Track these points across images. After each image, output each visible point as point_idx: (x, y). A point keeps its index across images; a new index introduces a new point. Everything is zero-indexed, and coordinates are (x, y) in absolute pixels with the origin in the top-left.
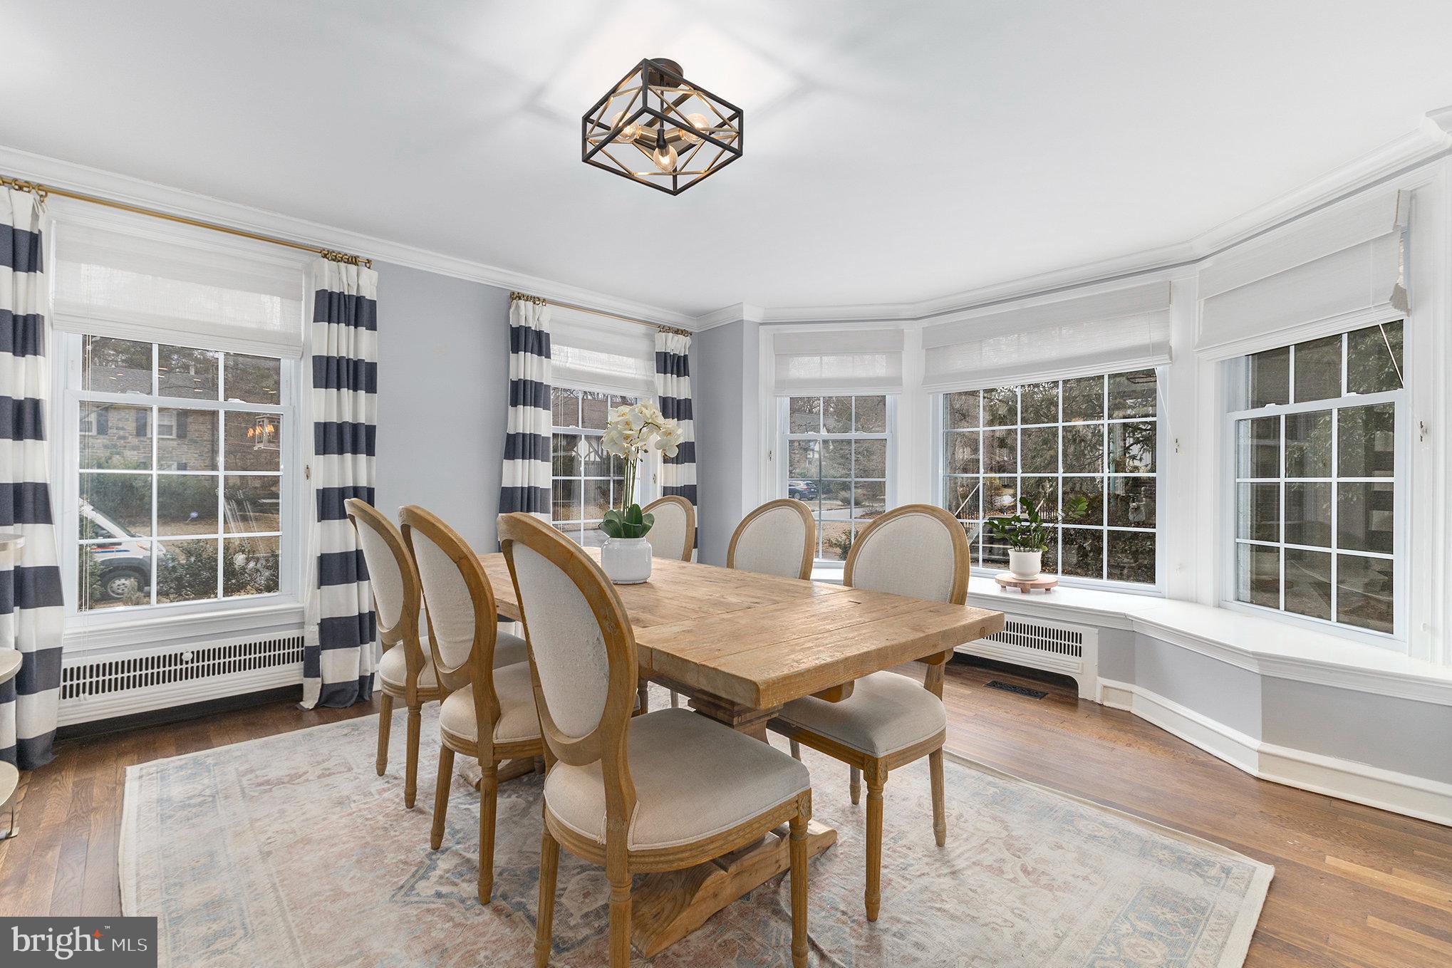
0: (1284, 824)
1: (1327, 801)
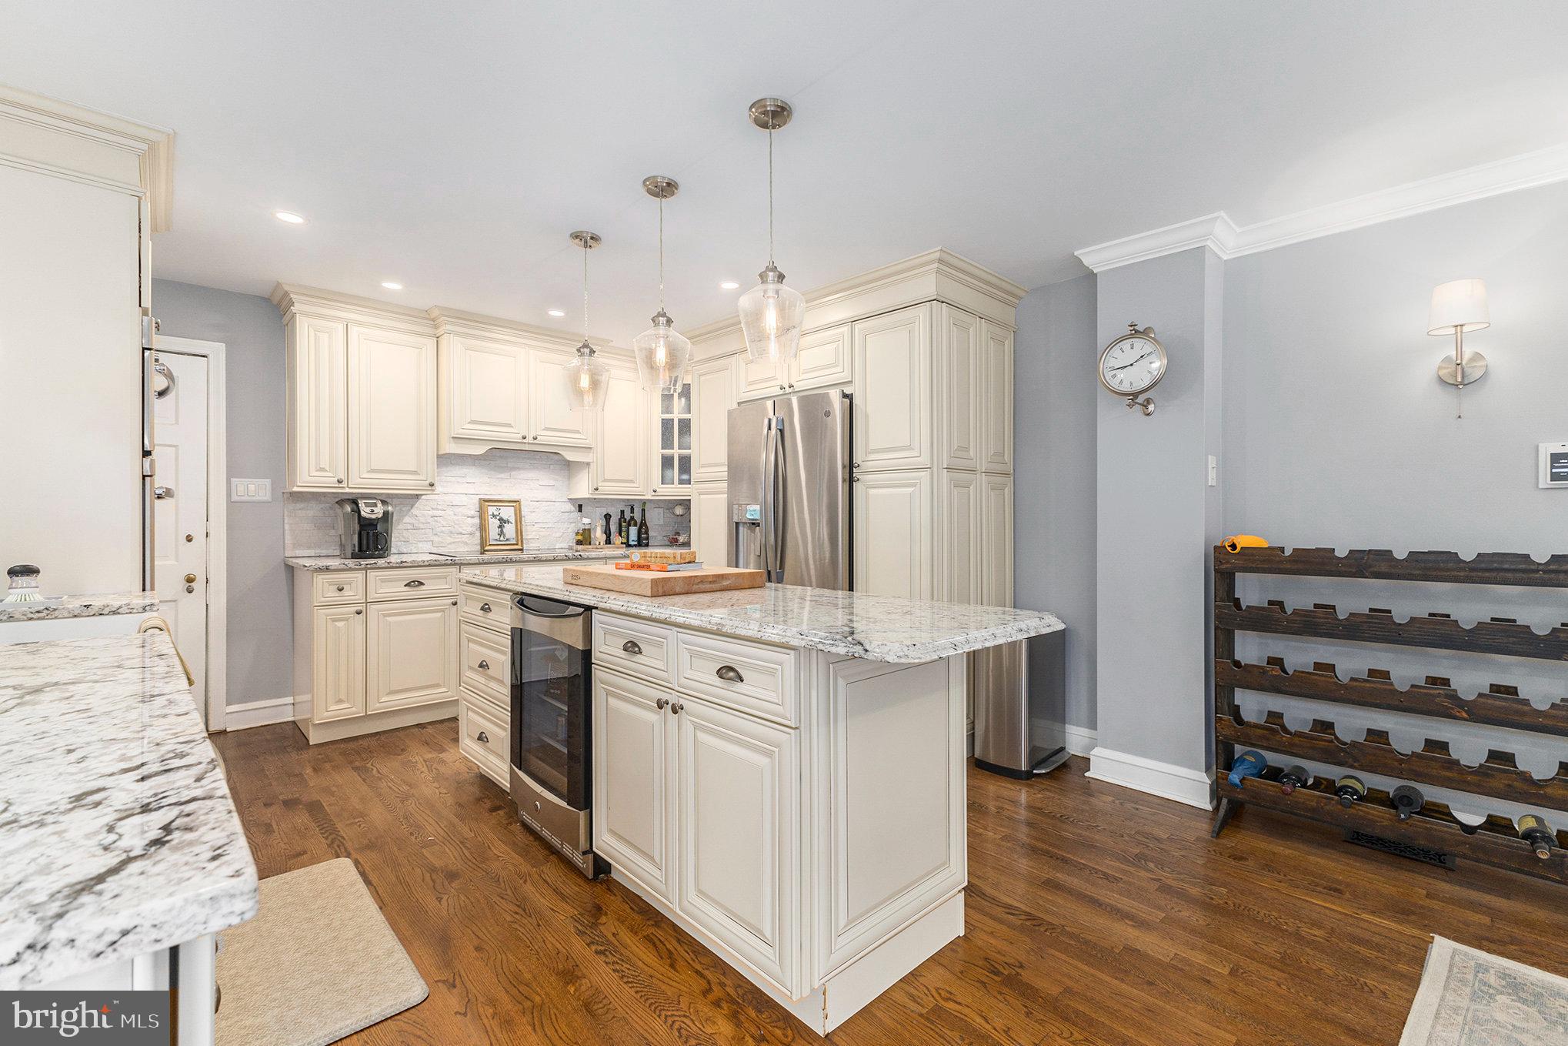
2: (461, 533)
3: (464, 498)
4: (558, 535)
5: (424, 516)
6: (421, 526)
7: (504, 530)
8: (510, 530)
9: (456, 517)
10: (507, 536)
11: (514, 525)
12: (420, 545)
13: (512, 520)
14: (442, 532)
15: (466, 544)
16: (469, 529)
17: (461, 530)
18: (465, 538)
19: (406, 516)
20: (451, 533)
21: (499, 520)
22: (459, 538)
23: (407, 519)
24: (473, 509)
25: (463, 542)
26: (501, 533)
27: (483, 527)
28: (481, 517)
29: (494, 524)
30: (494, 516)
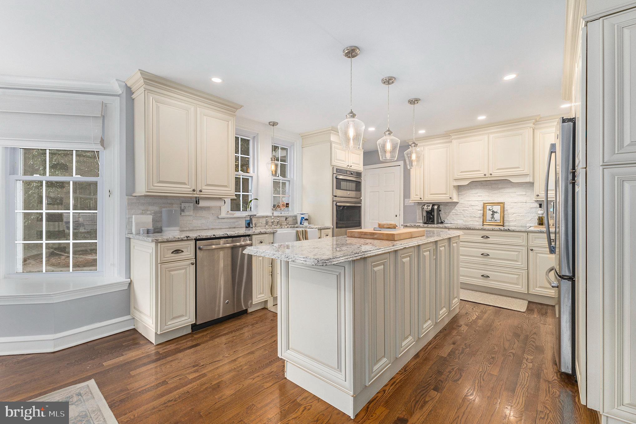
0: (80, 363)
1: (86, 345)
2: (475, 217)
3: (477, 202)
4: (528, 219)
5: (460, 210)
6: (459, 214)
7: (494, 216)
8: (497, 216)
9: (473, 210)
10: (495, 219)
11: (499, 214)
12: (458, 221)
13: (499, 211)
14: (467, 216)
15: (478, 221)
16: (479, 215)
17: (475, 216)
18: (477, 219)
19: (453, 210)
20: (471, 216)
21: (492, 211)
22: (475, 219)
23: (453, 211)
24: (481, 207)
25: (476, 221)
26: (493, 217)
27: (484, 215)
28: (484, 211)
29: (489, 213)
30: (489, 210)
